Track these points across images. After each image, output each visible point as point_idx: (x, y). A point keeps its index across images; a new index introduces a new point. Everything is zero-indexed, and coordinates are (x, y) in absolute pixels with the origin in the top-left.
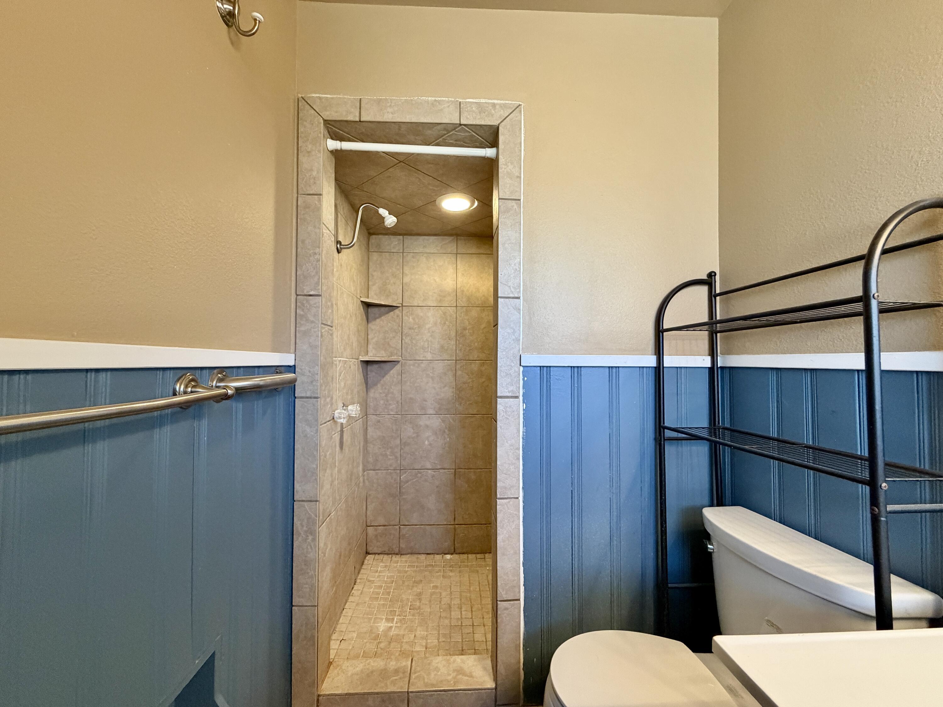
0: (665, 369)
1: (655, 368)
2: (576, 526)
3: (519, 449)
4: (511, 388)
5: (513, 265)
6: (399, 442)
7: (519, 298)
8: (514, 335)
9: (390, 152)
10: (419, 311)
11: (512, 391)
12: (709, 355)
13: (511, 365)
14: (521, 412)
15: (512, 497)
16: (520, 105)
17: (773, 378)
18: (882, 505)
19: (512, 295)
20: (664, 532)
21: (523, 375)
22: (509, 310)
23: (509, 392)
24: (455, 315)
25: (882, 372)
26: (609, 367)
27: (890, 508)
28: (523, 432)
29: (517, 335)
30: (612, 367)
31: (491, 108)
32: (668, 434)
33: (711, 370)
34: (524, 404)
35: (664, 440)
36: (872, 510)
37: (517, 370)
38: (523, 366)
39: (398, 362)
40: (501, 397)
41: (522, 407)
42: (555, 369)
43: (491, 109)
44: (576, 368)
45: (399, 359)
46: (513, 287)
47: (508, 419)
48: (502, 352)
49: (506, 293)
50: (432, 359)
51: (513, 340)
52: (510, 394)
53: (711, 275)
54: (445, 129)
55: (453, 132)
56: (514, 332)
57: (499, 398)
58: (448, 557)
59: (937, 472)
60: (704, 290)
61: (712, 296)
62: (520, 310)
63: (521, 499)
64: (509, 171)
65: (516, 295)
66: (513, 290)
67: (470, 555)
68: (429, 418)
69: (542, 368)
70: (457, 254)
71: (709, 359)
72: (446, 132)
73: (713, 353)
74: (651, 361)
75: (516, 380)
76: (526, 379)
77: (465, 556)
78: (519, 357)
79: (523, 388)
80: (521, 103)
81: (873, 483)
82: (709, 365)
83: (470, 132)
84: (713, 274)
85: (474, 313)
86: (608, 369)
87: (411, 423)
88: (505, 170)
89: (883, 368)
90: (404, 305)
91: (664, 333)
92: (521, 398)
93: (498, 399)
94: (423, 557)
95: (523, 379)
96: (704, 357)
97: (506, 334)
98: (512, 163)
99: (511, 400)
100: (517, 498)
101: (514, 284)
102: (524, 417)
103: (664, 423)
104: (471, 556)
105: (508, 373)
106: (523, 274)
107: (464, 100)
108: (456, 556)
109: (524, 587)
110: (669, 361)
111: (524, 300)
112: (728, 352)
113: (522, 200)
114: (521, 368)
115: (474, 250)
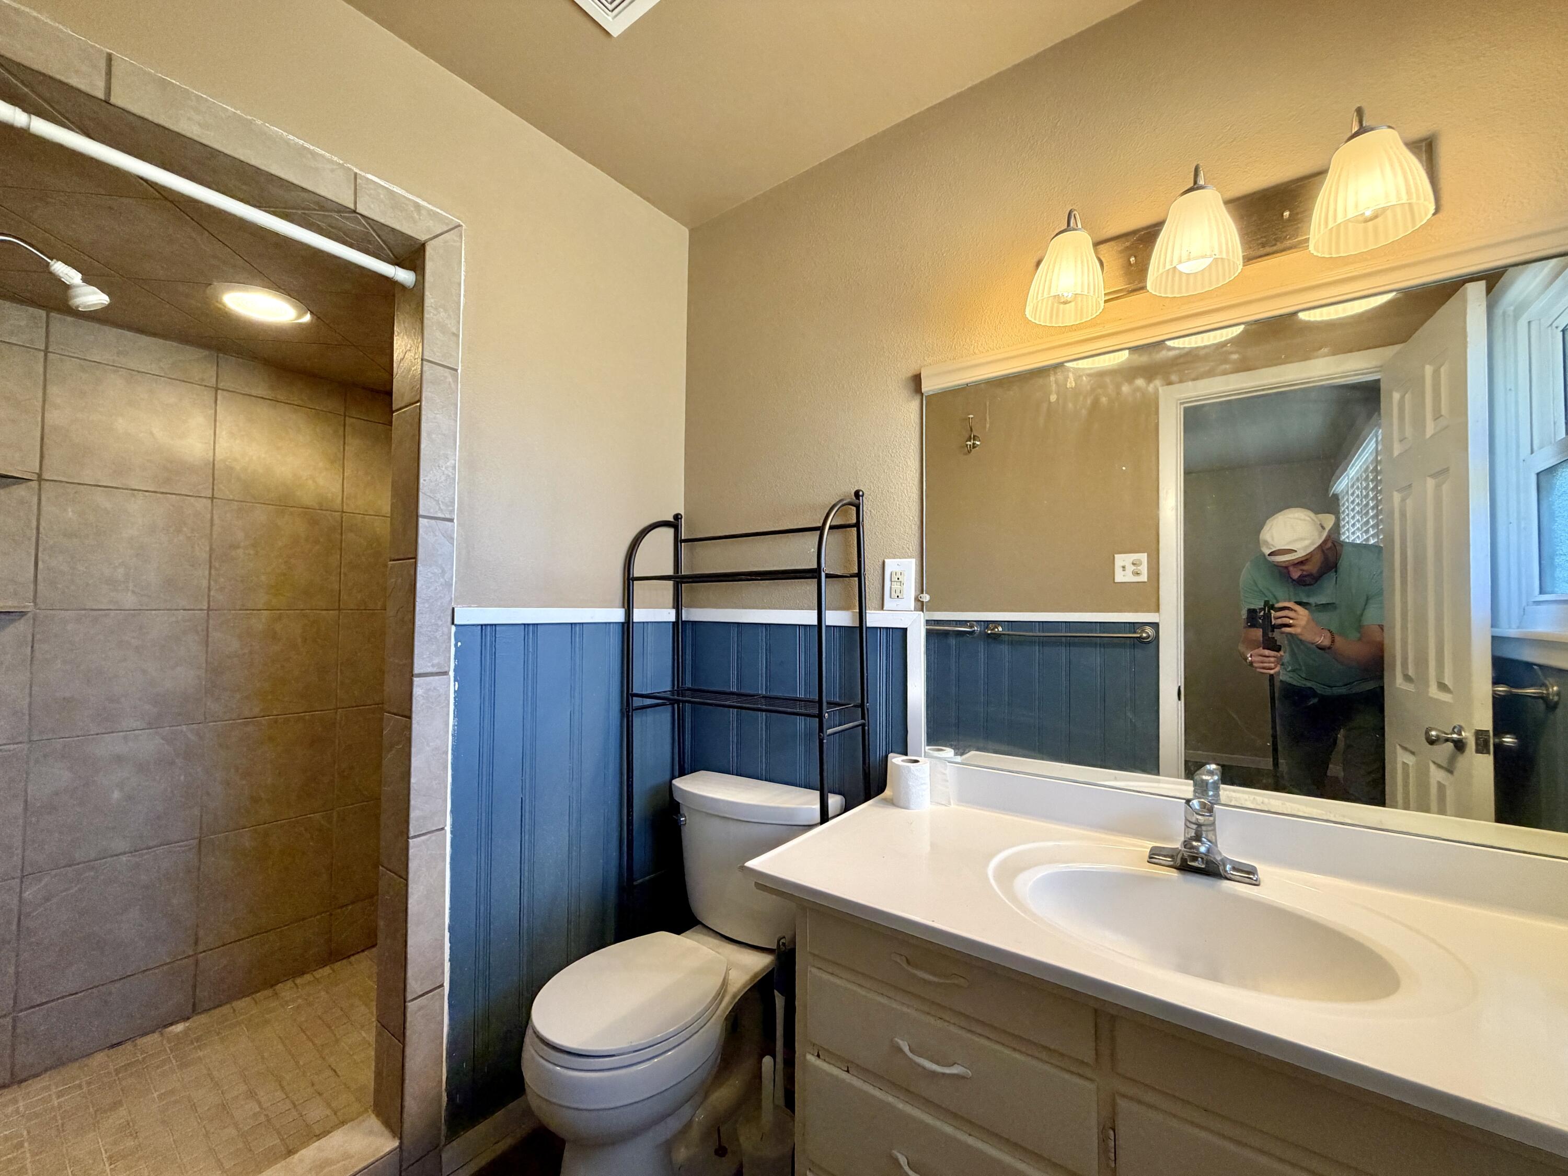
0: (634, 624)
1: (623, 623)
2: (527, 846)
3: (447, 753)
4: (436, 661)
5: (443, 469)
6: (20, 809)
7: (451, 520)
8: (443, 577)
9: (156, 184)
10: (100, 498)
11: (439, 665)
12: (674, 608)
13: (437, 624)
14: (452, 696)
15: (434, 829)
16: (460, 226)
17: (734, 632)
18: (825, 730)
19: (440, 515)
20: (630, 823)
21: (456, 639)
22: (435, 538)
23: (433, 666)
24: (209, 516)
25: (827, 626)
26: (572, 624)
27: (830, 731)
28: (454, 726)
29: (447, 576)
30: (575, 624)
31: (412, 209)
32: (637, 702)
33: (675, 624)
34: (457, 683)
35: (633, 710)
36: (819, 736)
37: (446, 630)
38: (456, 625)
39: (22, 614)
40: (420, 675)
41: (453, 687)
42: (503, 628)
43: (412, 211)
44: (531, 626)
45: (28, 607)
46: (442, 502)
47: (431, 708)
48: (424, 603)
49: (432, 510)
50: (140, 607)
51: (441, 584)
52: (435, 670)
53: (677, 517)
54: (317, 203)
55: (334, 214)
56: (443, 572)
57: (416, 677)
58: (179, 1028)
59: (843, 702)
60: (670, 532)
61: (677, 541)
62: (453, 539)
63: (448, 828)
64: (441, 320)
65: (448, 516)
66: (442, 507)
67: (235, 1004)
68: (125, 738)
69: (484, 627)
70: (217, 389)
71: (673, 612)
72: (317, 208)
73: (677, 605)
74: (618, 615)
75: (444, 646)
76: (459, 644)
77: (226, 1009)
78: (450, 612)
79: (455, 659)
80: (461, 223)
81: (820, 716)
82: (673, 619)
83: (368, 229)
84: (680, 517)
85: (260, 515)
86: (570, 626)
87: (63, 757)
88: (435, 317)
89: (827, 624)
90: (46, 476)
91: (635, 582)
92: (452, 674)
93: (415, 679)
94: (100, 1057)
95: (456, 645)
96: (669, 610)
97: (430, 575)
98: (446, 310)
99: (437, 678)
100: (443, 829)
101: (444, 498)
102: (455, 703)
103: (632, 691)
104: (240, 1004)
105: (432, 636)
106: (458, 483)
107: (363, 174)
108: (203, 1019)
109: (449, 964)
110: (639, 615)
111: (459, 524)
112: (691, 606)
113: (459, 371)
114: (453, 628)
115: (260, 391)
